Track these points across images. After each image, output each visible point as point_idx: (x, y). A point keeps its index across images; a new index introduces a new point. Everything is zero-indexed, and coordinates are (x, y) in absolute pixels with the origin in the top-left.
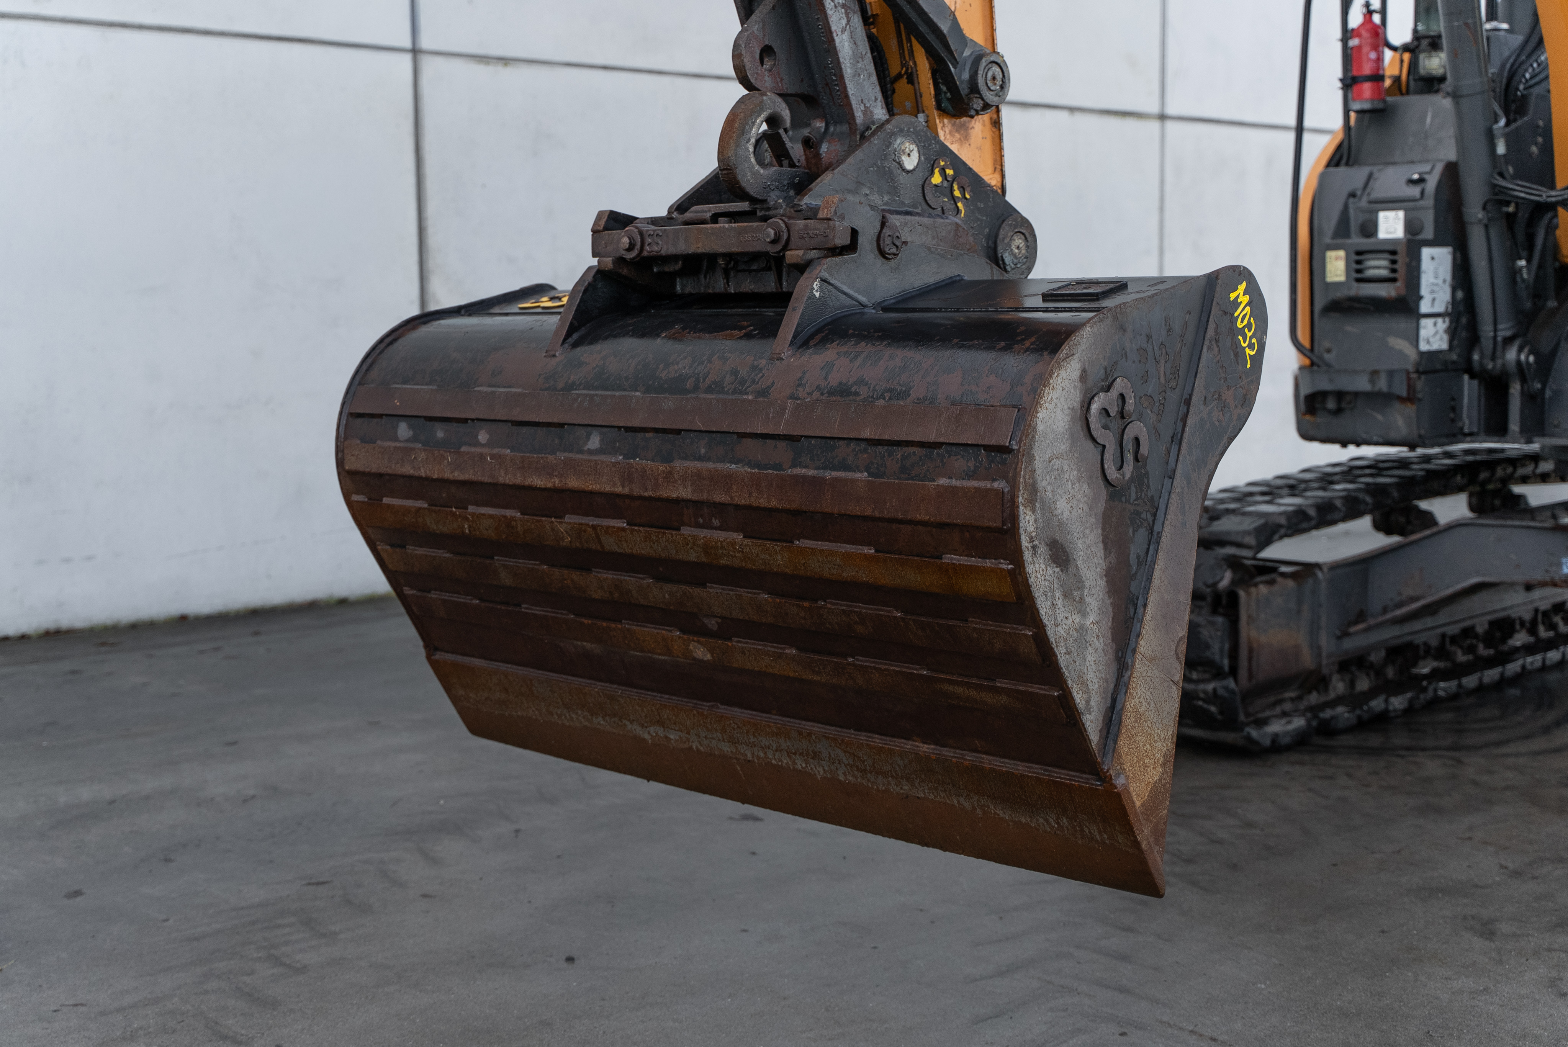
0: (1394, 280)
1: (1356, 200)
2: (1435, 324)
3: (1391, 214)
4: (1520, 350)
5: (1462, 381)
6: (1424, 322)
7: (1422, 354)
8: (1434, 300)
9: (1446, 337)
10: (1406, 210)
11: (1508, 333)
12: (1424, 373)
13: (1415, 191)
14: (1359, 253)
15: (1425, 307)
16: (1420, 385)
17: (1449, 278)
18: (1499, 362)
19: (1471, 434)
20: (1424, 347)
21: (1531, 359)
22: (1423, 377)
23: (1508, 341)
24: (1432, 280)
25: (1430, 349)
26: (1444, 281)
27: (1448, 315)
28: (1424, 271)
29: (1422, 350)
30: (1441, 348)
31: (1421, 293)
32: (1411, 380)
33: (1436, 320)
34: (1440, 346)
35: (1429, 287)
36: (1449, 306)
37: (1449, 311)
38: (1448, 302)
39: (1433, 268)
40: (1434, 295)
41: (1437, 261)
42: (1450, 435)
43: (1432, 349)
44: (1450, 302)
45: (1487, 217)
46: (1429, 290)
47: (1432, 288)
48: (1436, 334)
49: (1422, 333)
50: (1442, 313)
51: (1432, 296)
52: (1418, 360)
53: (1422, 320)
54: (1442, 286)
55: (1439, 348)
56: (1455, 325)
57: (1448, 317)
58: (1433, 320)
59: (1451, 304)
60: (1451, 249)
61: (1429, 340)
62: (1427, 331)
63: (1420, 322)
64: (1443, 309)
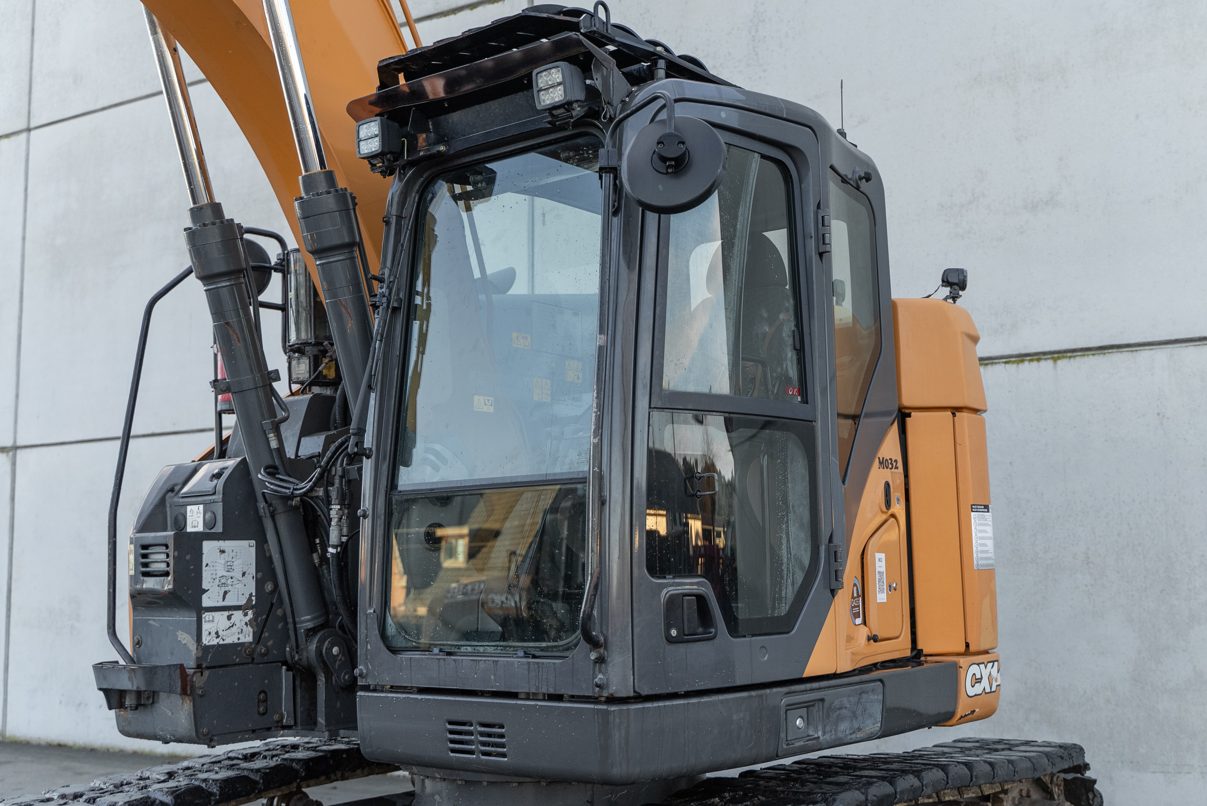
0: (167, 574)
1: (172, 494)
2: (229, 618)
3: (194, 508)
4: (321, 642)
5: (281, 673)
6: (206, 616)
7: (207, 649)
8: (225, 593)
9: (249, 630)
10: (205, 504)
11: (310, 625)
12: (208, 668)
13: (212, 485)
14: (145, 547)
15: (207, 601)
16: (199, 681)
17: (252, 570)
18: (305, 654)
19: (289, 727)
20: (207, 640)
21: (335, 650)
22: (206, 673)
23: (311, 632)
24: (221, 572)
25: (221, 642)
26: (244, 574)
27: (252, 607)
28: (207, 565)
29: (207, 644)
30: (240, 641)
31: (203, 587)
32: (187, 675)
33: (231, 612)
34: (239, 639)
35: (217, 580)
36: (254, 598)
37: (254, 603)
38: (251, 595)
39: (223, 562)
40: (227, 589)
41: (231, 555)
42: (260, 729)
43: (225, 642)
44: (254, 594)
45: (269, 510)
46: (218, 583)
47: (223, 581)
48: (232, 626)
49: (206, 627)
50: (241, 606)
51: (223, 589)
52: (200, 655)
53: (206, 614)
54: (241, 579)
55: (236, 641)
56: (264, 617)
57: (252, 609)
58: (226, 613)
59: (256, 596)
60: (254, 542)
61: (220, 633)
62: (215, 625)
63: (204, 616)
64: (243, 602)
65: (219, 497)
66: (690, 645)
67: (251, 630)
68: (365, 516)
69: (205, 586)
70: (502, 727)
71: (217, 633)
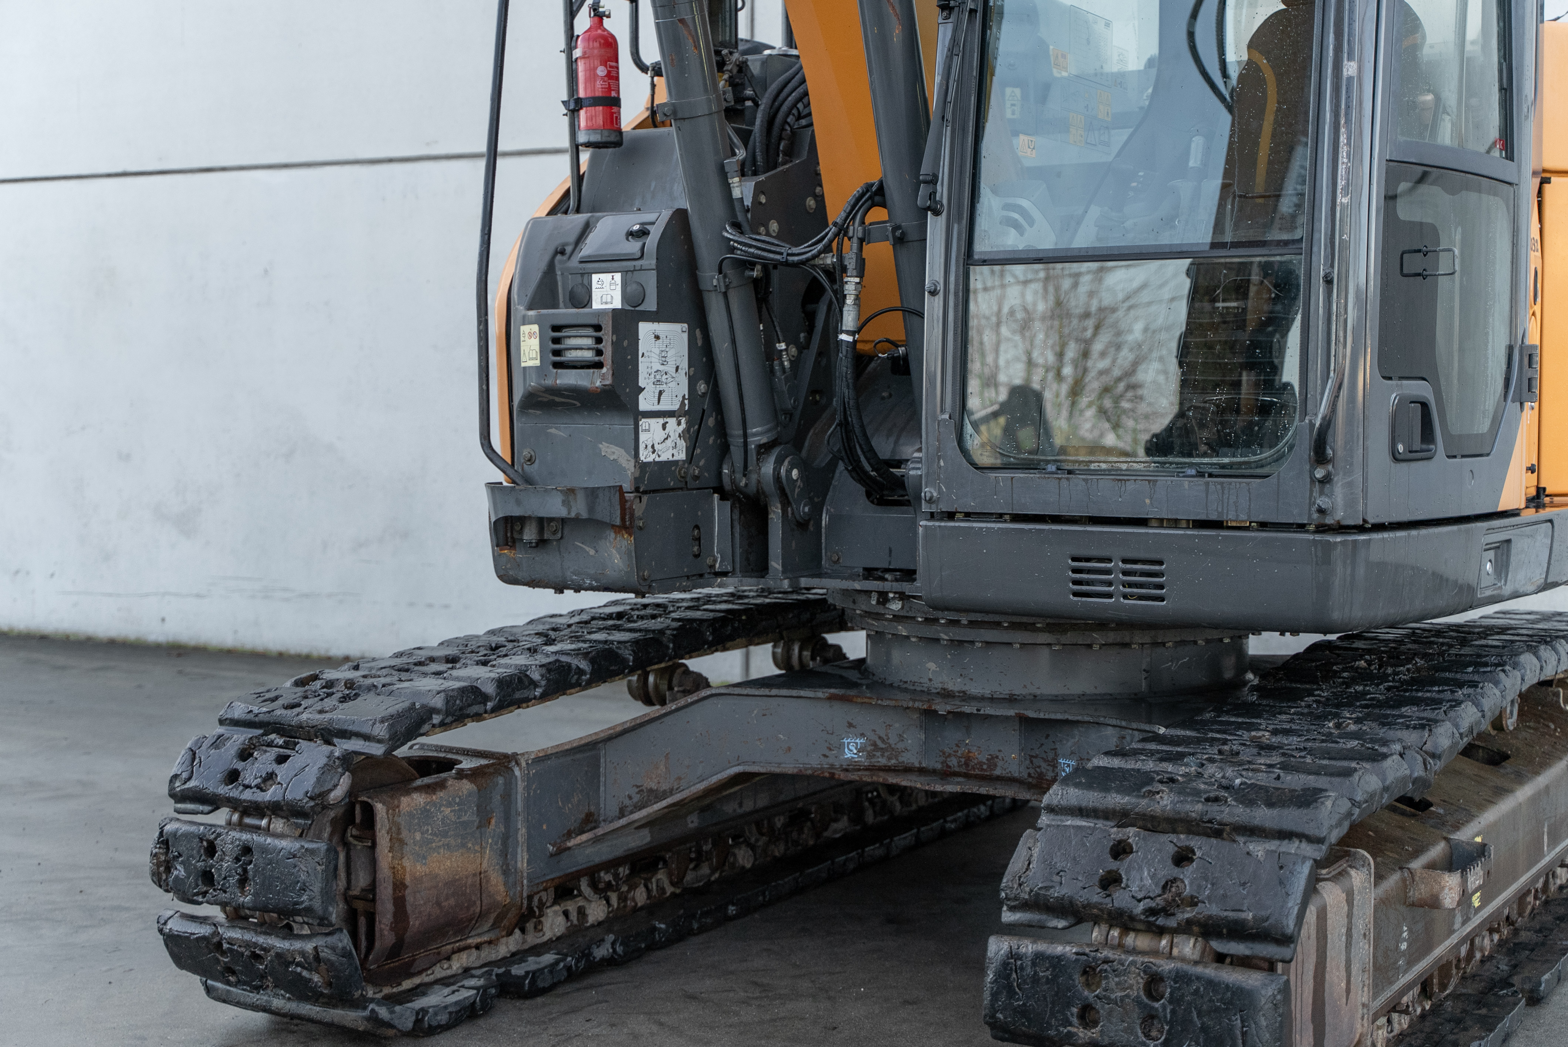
0: (599, 365)
1: (565, 258)
2: (664, 427)
3: (606, 277)
4: (779, 462)
5: (712, 502)
6: (644, 423)
7: (643, 467)
8: (661, 393)
9: (682, 444)
10: (625, 273)
11: (764, 440)
12: (645, 492)
13: (633, 246)
14: (556, 328)
15: (645, 403)
16: (639, 508)
17: (684, 365)
18: (754, 477)
19: (724, 574)
20: (646, 456)
21: (795, 473)
22: (645, 498)
23: (764, 449)
24: (657, 366)
25: (657, 459)
26: (677, 369)
27: (685, 414)
28: (643, 354)
29: (645, 461)
30: (675, 458)
31: (640, 384)
32: (626, 501)
33: (666, 420)
34: (673, 455)
35: (652, 376)
36: (686, 402)
37: (687, 408)
38: (684, 397)
39: (657, 351)
40: (661, 388)
41: (667, 341)
42: (694, 575)
43: (661, 459)
44: (687, 397)
45: (725, 282)
46: (653, 380)
47: (658, 377)
48: (667, 439)
49: (643, 437)
50: (674, 411)
51: (659, 388)
52: (637, 475)
53: (643, 420)
54: (674, 375)
55: (671, 459)
56: (696, 427)
57: (684, 416)
58: (661, 421)
59: (689, 399)
60: (686, 325)
61: (656, 447)
62: (651, 435)
63: (640, 423)
64: (675, 407)
65: (650, 261)
66: (1414, 465)
67: (684, 444)
68: (933, 293)
69: (641, 383)
70: (1161, 563)
71: (653, 446)
